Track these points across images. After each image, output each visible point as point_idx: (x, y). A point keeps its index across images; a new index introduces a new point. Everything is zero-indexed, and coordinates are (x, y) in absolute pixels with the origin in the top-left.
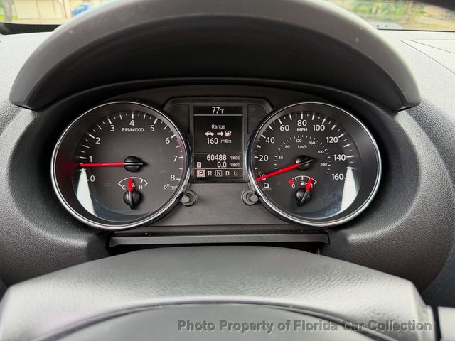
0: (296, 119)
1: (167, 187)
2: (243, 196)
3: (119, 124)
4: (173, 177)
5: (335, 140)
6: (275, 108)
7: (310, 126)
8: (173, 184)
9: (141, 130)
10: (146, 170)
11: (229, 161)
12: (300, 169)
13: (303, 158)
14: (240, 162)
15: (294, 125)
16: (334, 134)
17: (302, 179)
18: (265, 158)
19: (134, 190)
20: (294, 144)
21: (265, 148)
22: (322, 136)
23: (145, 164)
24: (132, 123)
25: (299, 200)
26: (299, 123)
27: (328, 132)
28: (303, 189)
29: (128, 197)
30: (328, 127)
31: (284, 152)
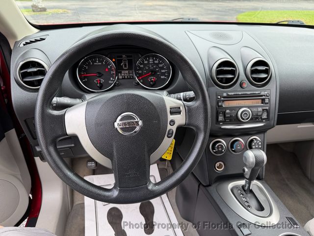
0: (149, 59)
1: (110, 82)
2: (134, 83)
3: (93, 62)
4: (111, 79)
5: (161, 66)
6: (142, 56)
7: (154, 61)
8: (111, 81)
9: (100, 64)
10: (103, 77)
11: (129, 73)
12: (152, 75)
13: (152, 71)
14: (133, 73)
15: (149, 61)
16: (161, 63)
17: (153, 78)
18: (140, 72)
19: (100, 83)
20: (149, 67)
21: (140, 69)
22: (157, 64)
23: (103, 75)
24: (97, 62)
25: (151, 84)
26: (150, 60)
27: (159, 63)
28: (152, 81)
29: (98, 85)
30: (159, 62)
31: (146, 70)
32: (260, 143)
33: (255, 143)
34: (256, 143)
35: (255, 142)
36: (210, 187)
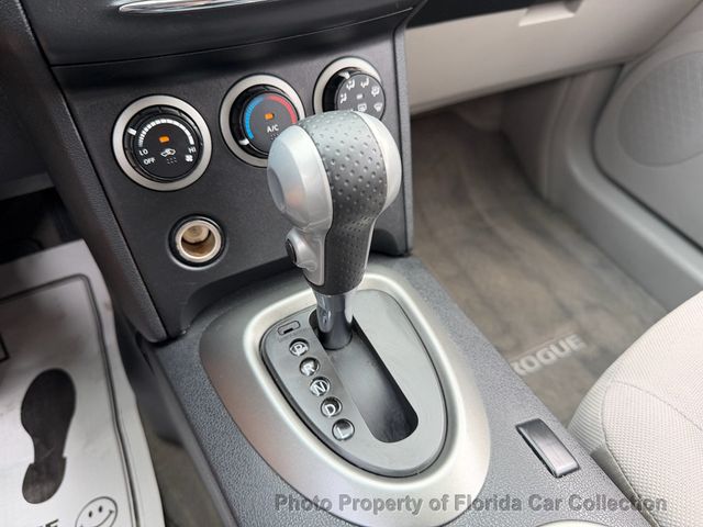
32: (376, 91)
33: (352, 93)
34: (358, 89)
35: (351, 85)
36: (174, 347)
